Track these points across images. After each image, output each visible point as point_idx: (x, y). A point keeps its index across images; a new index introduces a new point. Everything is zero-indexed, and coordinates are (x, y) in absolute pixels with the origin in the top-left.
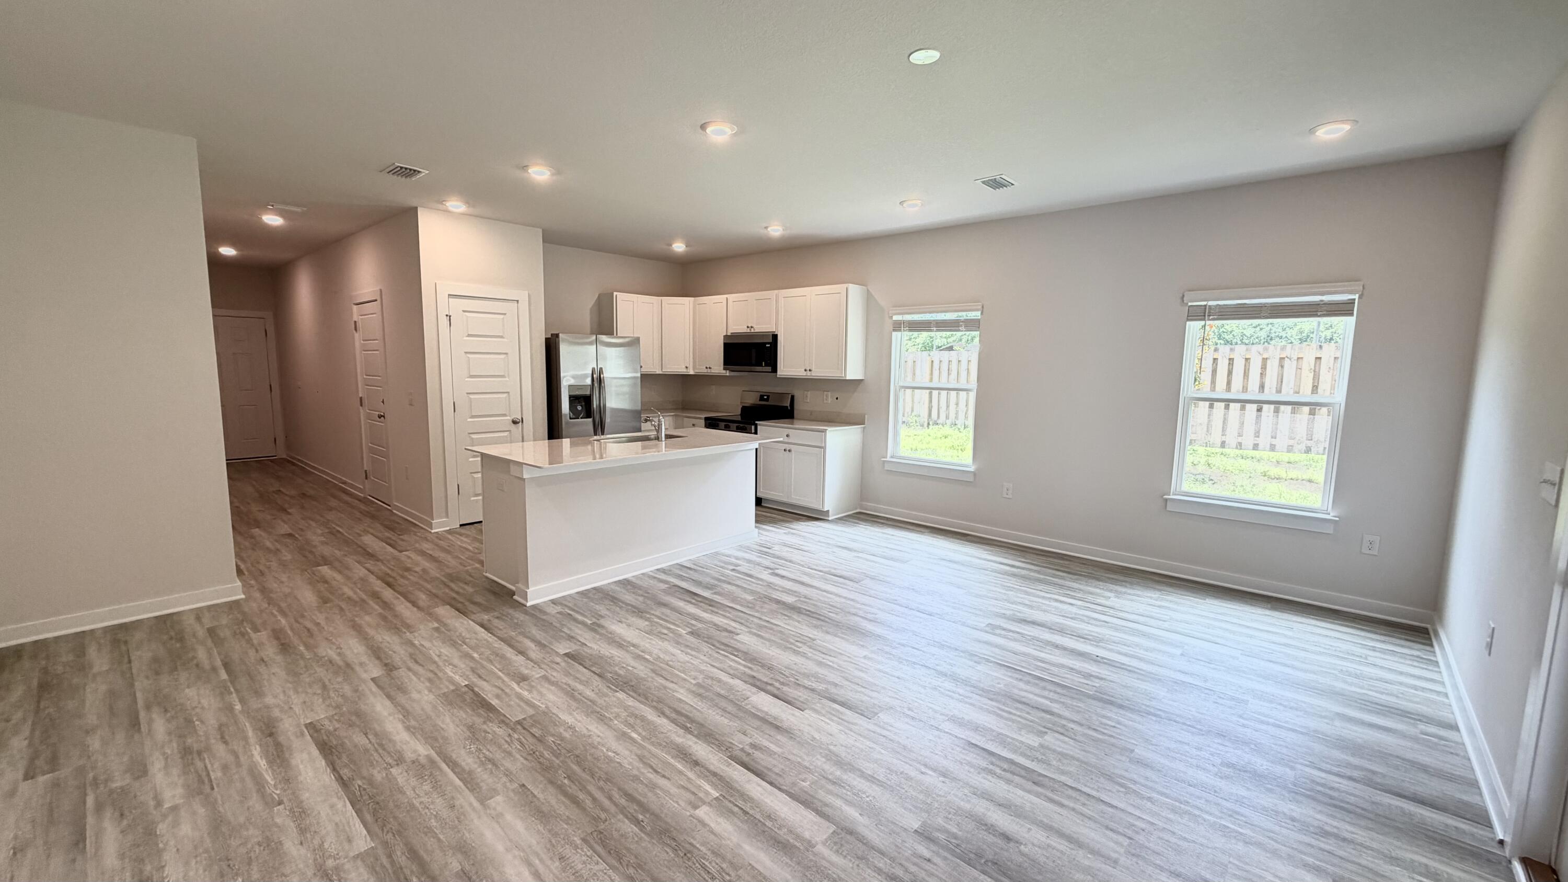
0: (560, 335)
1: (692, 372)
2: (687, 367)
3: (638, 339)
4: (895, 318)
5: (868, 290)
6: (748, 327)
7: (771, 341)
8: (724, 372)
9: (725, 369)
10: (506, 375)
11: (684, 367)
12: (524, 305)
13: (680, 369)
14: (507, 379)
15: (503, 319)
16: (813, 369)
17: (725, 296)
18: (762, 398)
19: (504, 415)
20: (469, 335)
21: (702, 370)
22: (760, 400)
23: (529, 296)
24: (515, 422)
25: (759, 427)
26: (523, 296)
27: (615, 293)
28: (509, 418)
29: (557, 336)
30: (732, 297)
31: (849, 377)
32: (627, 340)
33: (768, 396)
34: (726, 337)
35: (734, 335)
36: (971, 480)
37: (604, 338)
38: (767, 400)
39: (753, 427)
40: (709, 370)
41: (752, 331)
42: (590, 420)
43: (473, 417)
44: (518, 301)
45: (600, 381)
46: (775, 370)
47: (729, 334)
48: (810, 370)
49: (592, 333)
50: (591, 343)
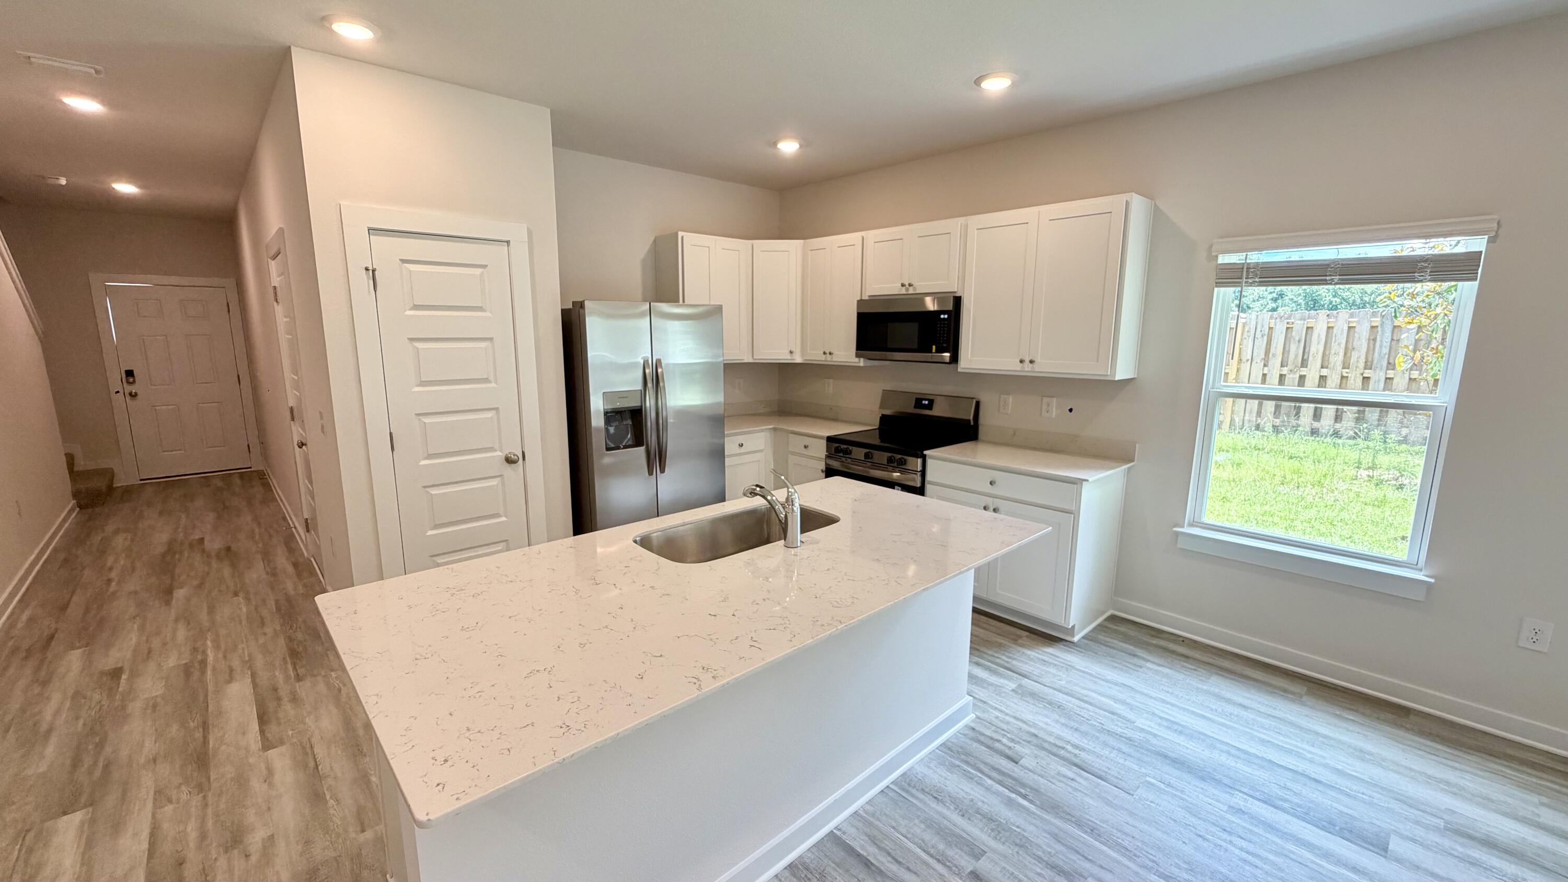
0: (587, 303)
1: (798, 360)
2: (791, 352)
3: (718, 309)
4: (1224, 259)
5: (1156, 208)
6: (903, 285)
7: (950, 307)
8: (857, 360)
9: (857, 356)
10: (492, 378)
11: (788, 352)
12: (520, 251)
13: (780, 355)
14: (493, 385)
15: (482, 274)
16: (1038, 360)
17: (859, 235)
18: (918, 403)
19: (491, 449)
20: (416, 307)
21: (816, 356)
22: (915, 407)
23: (530, 233)
24: (509, 461)
25: (930, 462)
26: (517, 232)
27: (680, 234)
28: (499, 453)
29: (581, 305)
30: (872, 235)
31: (1119, 377)
32: (700, 310)
33: (931, 402)
34: (860, 302)
35: (874, 300)
36: (1421, 597)
37: (665, 307)
38: (930, 406)
39: (920, 461)
40: (829, 357)
41: (911, 291)
42: (642, 449)
43: (430, 456)
44: (508, 242)
45: (657, 380)
46: (955, 359)
47: (865, 297)
48: (1031, 362)
49: (644, 300)
50: (642, 315)
